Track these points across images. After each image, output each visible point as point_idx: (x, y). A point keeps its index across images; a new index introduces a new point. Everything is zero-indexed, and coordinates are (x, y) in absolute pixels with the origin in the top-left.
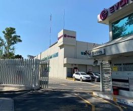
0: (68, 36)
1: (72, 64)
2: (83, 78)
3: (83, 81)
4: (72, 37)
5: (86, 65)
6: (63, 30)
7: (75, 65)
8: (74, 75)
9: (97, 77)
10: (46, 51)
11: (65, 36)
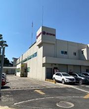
0: (47, 34)
1: (52, 64)
2: (65, 79)
3: (66, 83)
4: (51, 34)
5: (67, 65)
6: (41, 27)
7: (55, 64)
8: (54, 76)
9: (83, 78)
10: (26, 53)
11: (43, 33)
